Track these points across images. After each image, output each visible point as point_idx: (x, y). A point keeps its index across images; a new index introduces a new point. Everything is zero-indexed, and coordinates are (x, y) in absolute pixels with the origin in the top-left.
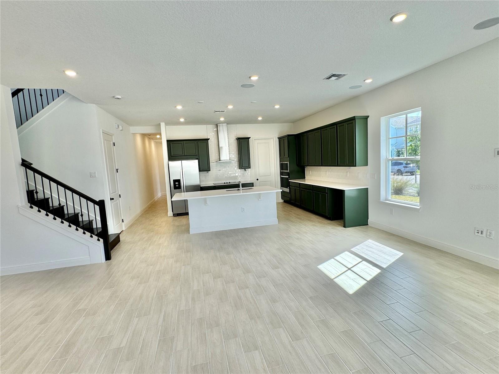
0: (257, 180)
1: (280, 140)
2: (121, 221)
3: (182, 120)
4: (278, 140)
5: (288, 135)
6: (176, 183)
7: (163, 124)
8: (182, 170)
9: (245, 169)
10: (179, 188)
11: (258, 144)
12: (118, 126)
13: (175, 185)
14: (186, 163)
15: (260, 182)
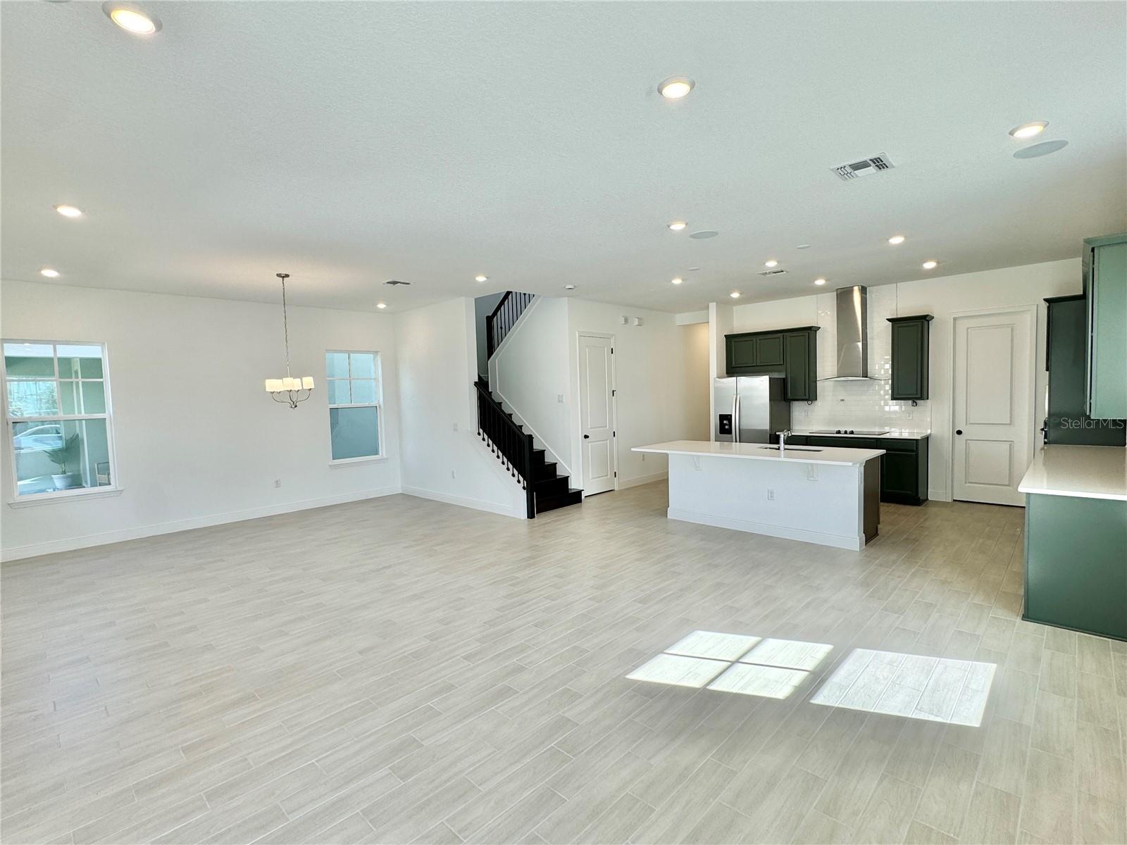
0: (959, 433)
2: (610, 475)
3: (735, 295)
5: (1045, 300)
6: (725, 422)
7: (713, 306)
8: (735, 396)
9: (914, 402)
10: (729, 432)
11: (969, 330)
12: (626, 320)
13: (722, 425)
14: (745, 381)
15: (966, 440)
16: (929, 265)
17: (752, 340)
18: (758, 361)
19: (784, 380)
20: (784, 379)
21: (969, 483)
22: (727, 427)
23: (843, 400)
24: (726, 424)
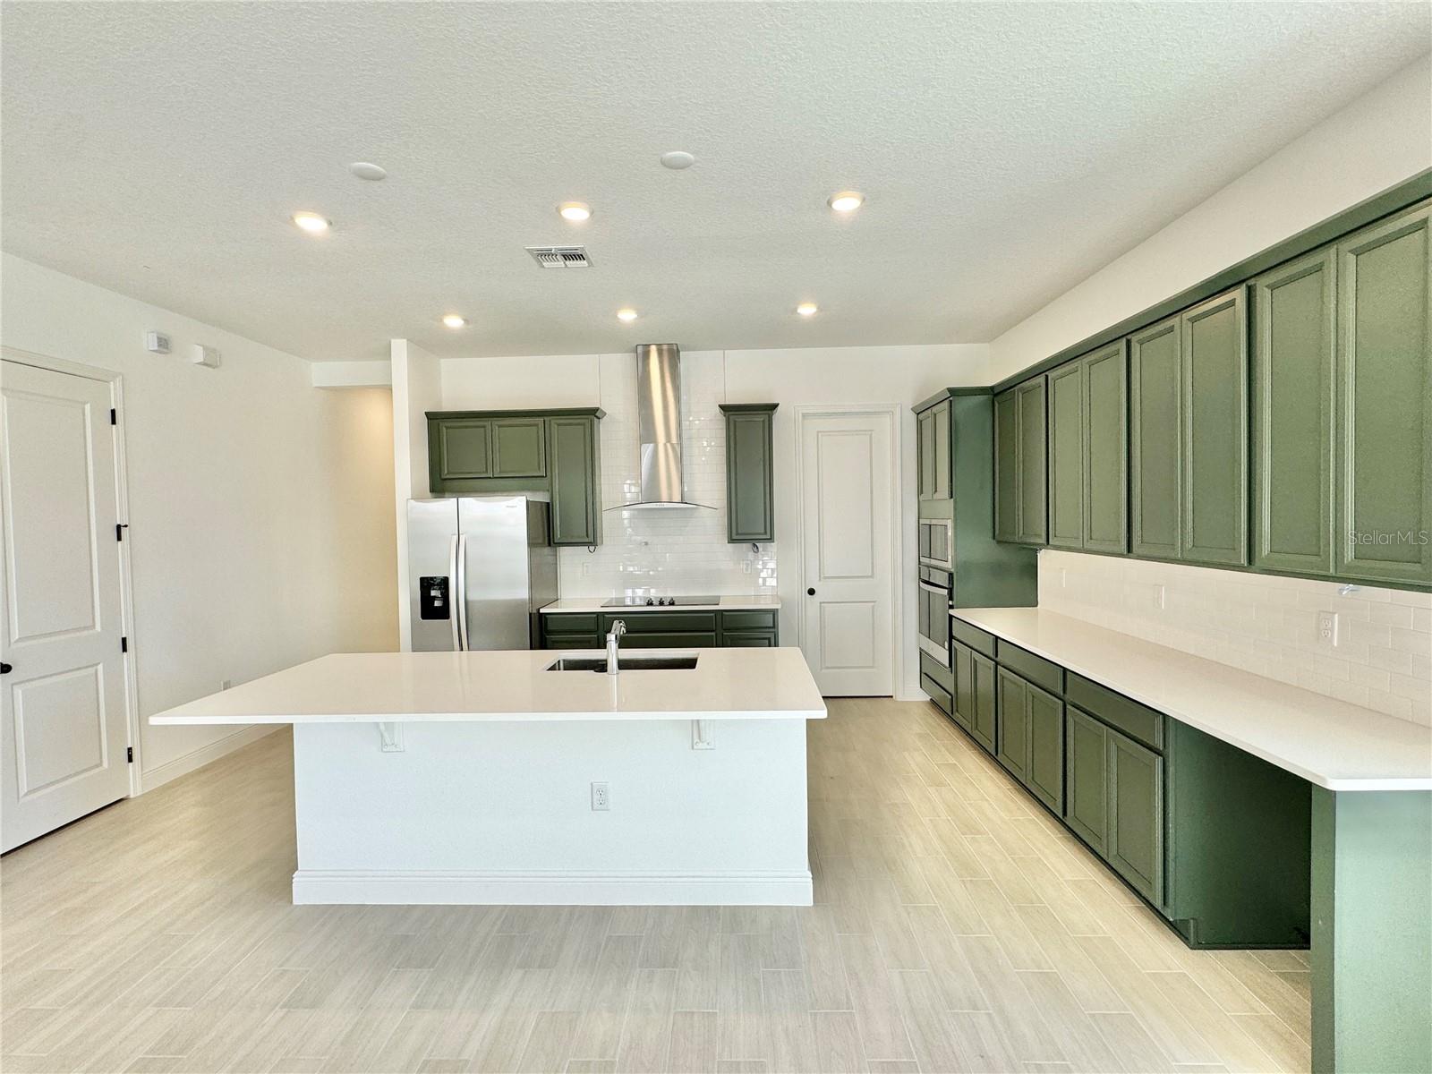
0: (811, 592)
1: (921, 416)
2: (110, 759)
3: (454, 322)
4: (911, 419)
5: (950, 390)
6: (433, 593)
7: (400, 347)
8: (456, 537)
9: (754, 545)
10: (444, 613)
11: (820, 434)
12: (164, 344)
13: (426, 601)
14: (473, 506)
15: (821, 603)
16: (807, 310)
17: (484, 427)
18: (497, 469)
19: (548, 507)
20: (548, 503)
21: (828, 668)
22: (437, 603)
23: (646, 544)
24: (435, 598)
